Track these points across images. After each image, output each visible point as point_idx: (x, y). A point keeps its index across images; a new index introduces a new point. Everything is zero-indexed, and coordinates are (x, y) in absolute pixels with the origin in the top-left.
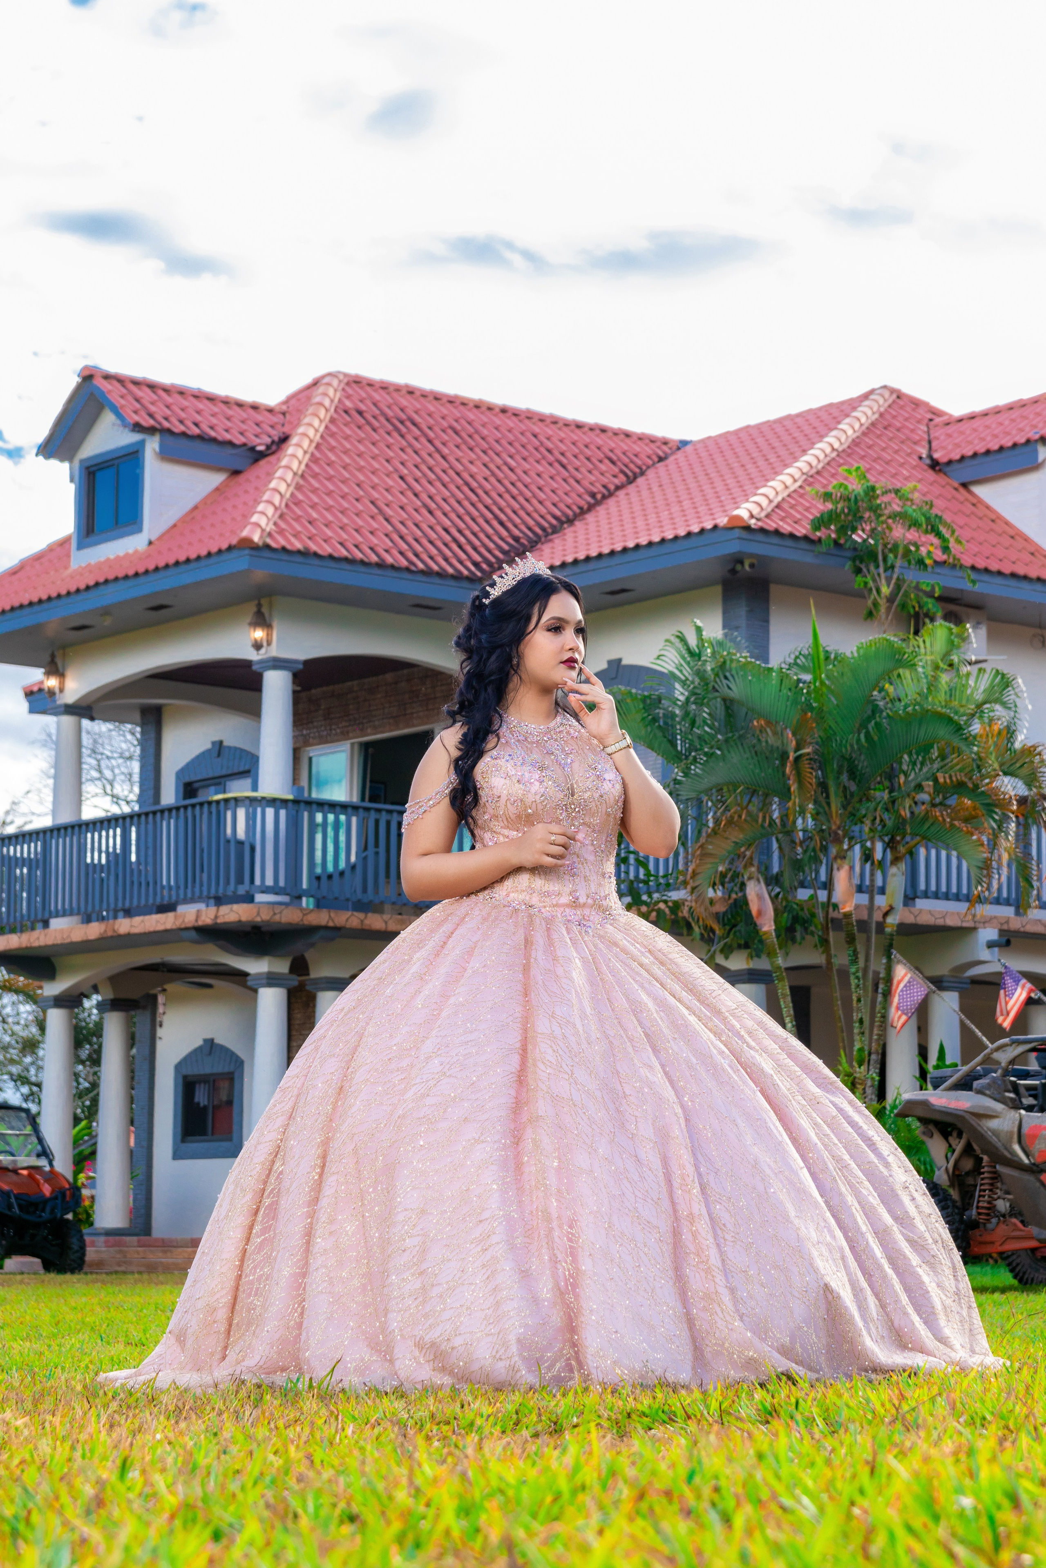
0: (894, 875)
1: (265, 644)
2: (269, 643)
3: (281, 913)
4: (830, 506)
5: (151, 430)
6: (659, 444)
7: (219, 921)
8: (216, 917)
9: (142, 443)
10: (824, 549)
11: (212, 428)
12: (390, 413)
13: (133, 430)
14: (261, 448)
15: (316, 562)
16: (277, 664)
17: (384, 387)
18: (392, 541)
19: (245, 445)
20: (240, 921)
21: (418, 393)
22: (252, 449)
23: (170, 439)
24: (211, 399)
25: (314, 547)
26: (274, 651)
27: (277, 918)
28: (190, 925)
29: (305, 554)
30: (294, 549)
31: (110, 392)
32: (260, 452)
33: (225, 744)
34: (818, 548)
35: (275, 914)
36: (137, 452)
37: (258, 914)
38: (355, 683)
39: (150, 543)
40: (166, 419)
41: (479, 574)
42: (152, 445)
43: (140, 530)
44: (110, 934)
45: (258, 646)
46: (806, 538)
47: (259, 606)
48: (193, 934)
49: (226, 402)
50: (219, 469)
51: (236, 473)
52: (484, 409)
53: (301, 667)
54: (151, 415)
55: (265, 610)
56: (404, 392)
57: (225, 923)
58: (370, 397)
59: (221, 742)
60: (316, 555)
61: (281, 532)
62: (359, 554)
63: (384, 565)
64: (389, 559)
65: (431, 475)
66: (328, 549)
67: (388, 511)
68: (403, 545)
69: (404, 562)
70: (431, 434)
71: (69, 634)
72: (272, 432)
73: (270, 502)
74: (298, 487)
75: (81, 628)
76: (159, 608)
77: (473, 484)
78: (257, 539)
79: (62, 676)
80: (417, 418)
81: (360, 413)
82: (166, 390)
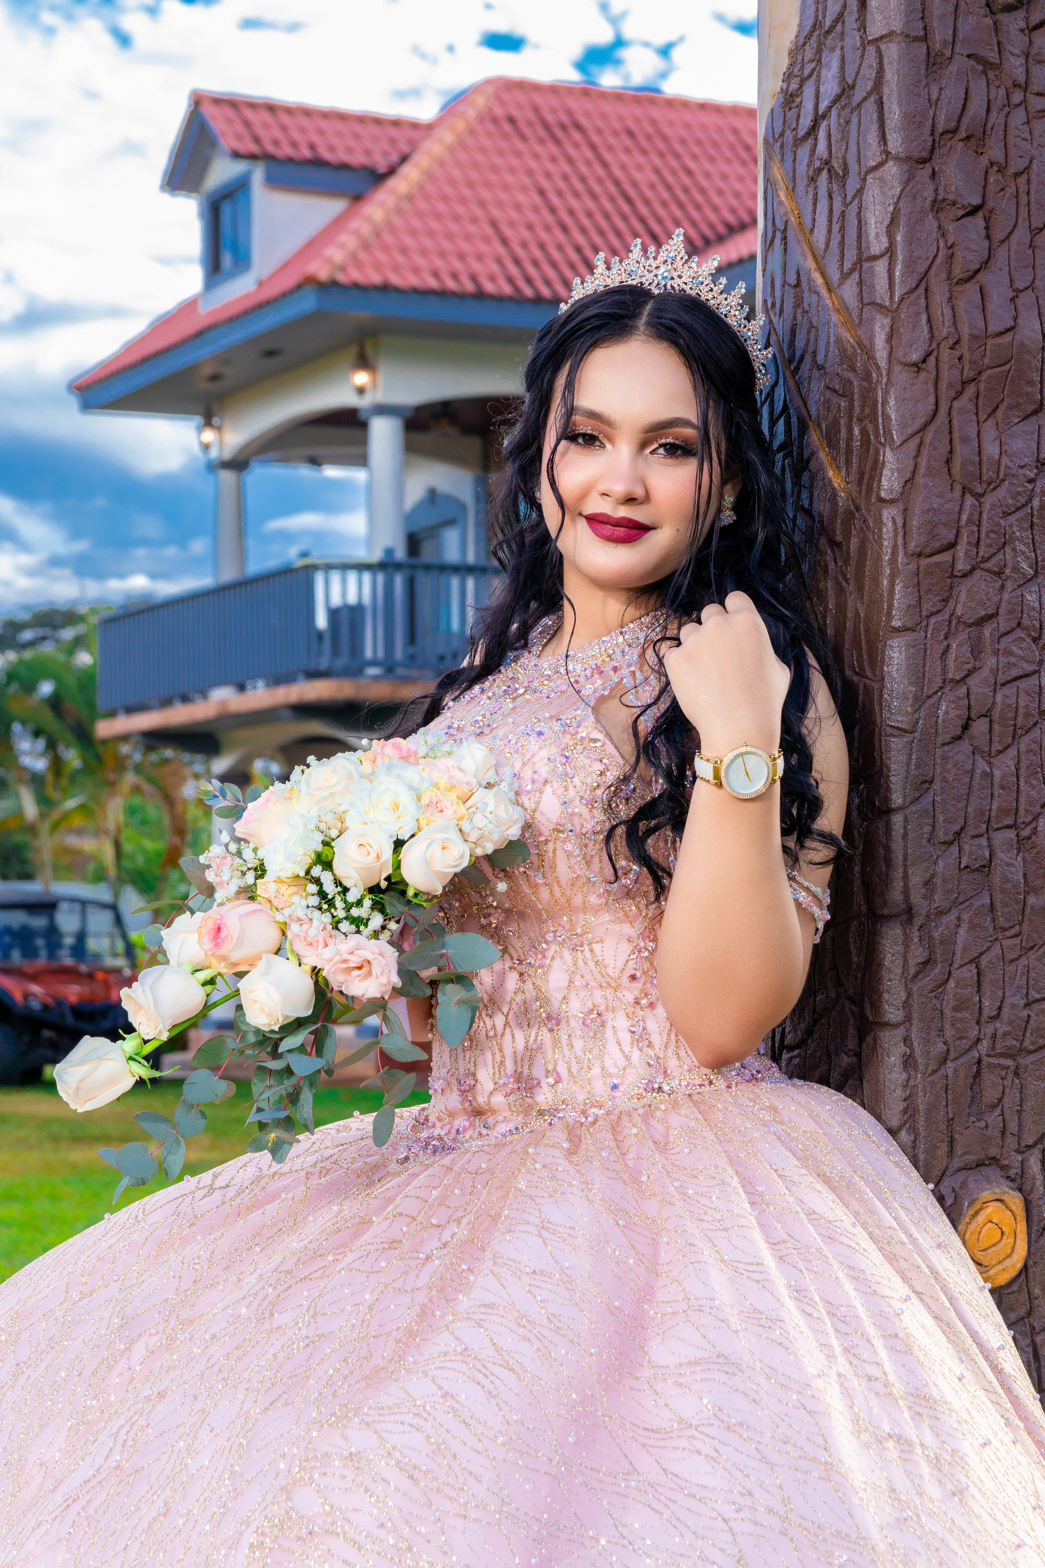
1: (369, 389)
2: (374, 388)
3: (379, 688)
8: (301, 695)
9: (249, 172)
11: (330, 150)
12: (549, 118)
14: (381, 169)
15: (398, 296)
16: (382, 410)
18: (502, 267)
19: (364, 166)
23: (275, 166)
25: (395, 279)
26: (380, 396)
28: (282, 703)
29: (385, 288)
30: (369, 283)
31: (214, 118)
32: (380, 173)
33: (438, 491)
36: (245, 183)
39: (259, 282)
40: (275, 143)
42: (258, 175)
43: (249, 269)
44: (223, 713)
45: (361, 391)
47: (361, 347)
48: (287, 713)
51: (358, 198)
53: (411, 412)
54: (257, 140)
55: (368, 350)
57: (307, 702)
58: (531, 102)
59: (433, 490)
60: (395, 288)
61: (358, 264)
62: (451, 284)
63: (480, 295)
64: (489, 287)
65: (579, 186)
66: (413, 280)
67: (508, 232)
68: (514, 270)
69: (507, 289)
70: (596, 139)
71: (205, 386)
72: (405, 148)
73: (356, 233)
74: (399, 211)
75: (215, 378)
76: (271, 353)
77: (632, 193)
78: (323, 274)
79: (219, 429)
80: (584, 121)
81: (512, 120)
82: (289, 110)
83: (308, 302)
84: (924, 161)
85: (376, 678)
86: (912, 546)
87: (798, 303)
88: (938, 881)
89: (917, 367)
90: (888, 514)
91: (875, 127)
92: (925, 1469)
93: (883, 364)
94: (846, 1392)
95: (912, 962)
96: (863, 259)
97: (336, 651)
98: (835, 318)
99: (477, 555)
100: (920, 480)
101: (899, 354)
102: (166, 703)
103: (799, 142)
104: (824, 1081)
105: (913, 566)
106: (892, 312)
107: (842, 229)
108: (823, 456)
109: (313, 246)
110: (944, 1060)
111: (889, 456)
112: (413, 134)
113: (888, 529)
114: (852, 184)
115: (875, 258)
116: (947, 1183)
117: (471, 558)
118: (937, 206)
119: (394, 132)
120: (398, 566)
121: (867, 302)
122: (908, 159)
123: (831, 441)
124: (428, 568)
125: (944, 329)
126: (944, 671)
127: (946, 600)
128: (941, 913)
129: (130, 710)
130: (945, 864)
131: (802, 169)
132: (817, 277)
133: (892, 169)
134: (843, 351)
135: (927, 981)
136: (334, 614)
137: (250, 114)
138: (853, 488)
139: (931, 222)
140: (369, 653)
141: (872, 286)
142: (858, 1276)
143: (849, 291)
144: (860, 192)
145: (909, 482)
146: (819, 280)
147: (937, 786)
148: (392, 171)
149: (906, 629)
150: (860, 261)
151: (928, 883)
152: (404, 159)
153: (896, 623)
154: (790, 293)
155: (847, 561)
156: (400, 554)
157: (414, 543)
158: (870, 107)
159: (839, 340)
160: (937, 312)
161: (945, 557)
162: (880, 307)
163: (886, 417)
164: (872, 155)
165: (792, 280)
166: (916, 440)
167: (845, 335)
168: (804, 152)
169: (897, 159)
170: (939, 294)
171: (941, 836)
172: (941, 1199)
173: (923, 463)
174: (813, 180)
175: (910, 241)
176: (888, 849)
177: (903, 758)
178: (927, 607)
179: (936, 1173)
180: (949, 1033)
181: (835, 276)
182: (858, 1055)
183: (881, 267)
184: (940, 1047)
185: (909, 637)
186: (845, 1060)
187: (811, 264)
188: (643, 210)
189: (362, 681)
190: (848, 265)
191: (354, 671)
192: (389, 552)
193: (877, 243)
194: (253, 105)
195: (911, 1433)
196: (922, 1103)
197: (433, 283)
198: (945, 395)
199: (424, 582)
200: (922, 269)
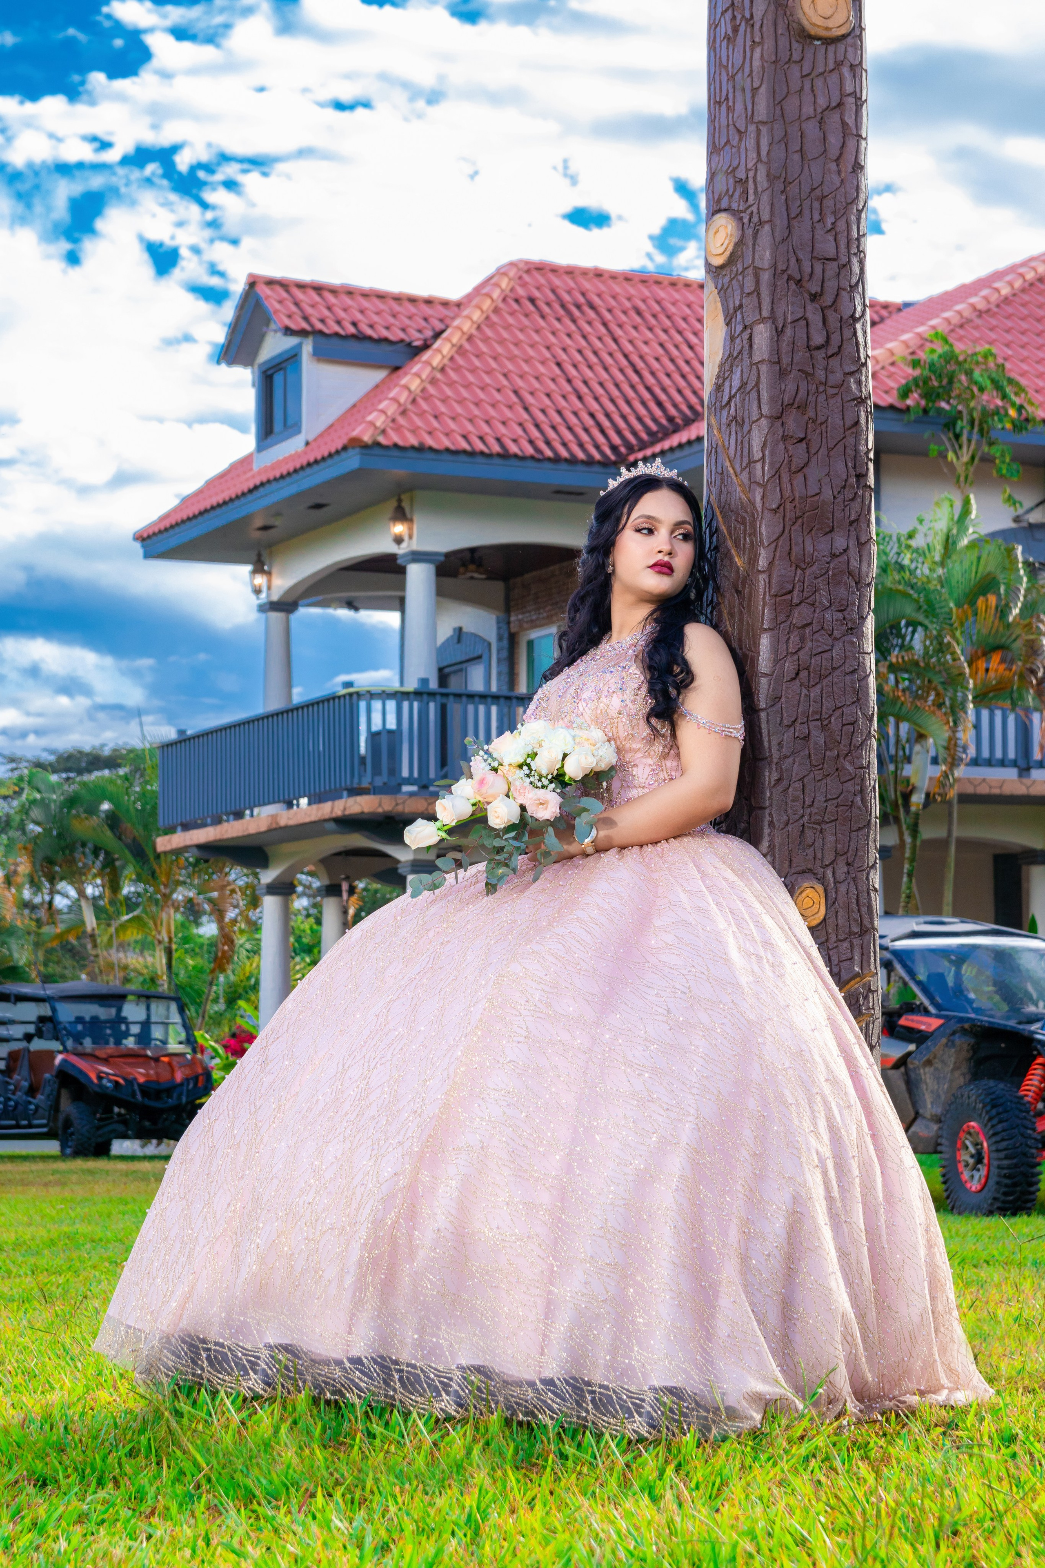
0: (918, 753)
1: (406, 538)
2: (411, 537)
3: (404, 803)
4: (917, 372)
5: (303, 333)
6: (877, 308)
7: (347, 813)
8: (345, 809)
9: (300, 346)
10: (912, 417)
11: (371, 326)
12: (567, 297)
13: (286, 334)
14: (417, 343)
15: (432, 456)
16: (418, 557)
17: (570, 271)
18: (525, 430)
19: (402, 341)
20: (362, 813)
21: (606, 276)
22: (409, 345)
23: (322, 340)
24: (381, 296)
25: (430, 442)
26: (415, 545)
27: (400, 808)
28: (327, 817)
29: (421, 449)
30: (407, 444)
31: (267, 297)
32: (416, 347)
33: (465, 630)
34: (906, 417)
35: (397, 804)
36: (295, 355)
37: (380, 805)
38: (557, 567)
39: (307, 444)
40: (322, 321)
41: (613, 458)
42: (308, 347)
43: (299, 432)
44: (274, 826)
45: (399, 540)
46: (892, 407)
47: (400, 501)
48: (332, 826)
49: (398, 298)
50: (379, 367)
51: (396, 369)
52: (680, 286)
53: (442, 558)
54: (306, 318)
55: (406, 505)
56: (591, 275)
57: (350, 815)
58: (550, 282)
59: (460, 629)
60: (431, 449)
61: (398, 429)
62: (480, 446)
63: (505, 455)
64: (513, 449)
65: (593, 359)
66: (447, 443)
67: (530, 399)
68: (535, 433)
69: (530, 451)
70: (608, 316)
71: (258, 535)
72: (439, 326)
73: (395, 400)
74: (433, 381)
75: (265, 528)
76: (318, 506)
77: (640, 365)
78: (367, 438)
79: (269, 574)
80: (597, 301)
81: (532, 300)
82: (334, 291)
83: (352, 461)
84: (778, 418)
85: (411, 794)
86: (773, 592)
87: (722, 482)
88: (784, 743)
89: (775, 511)
90: (762, 578)
91: (756, 402)
92: (767, 966)
93: (760, 509)
94: (735, 937)
95: (773, 780)
96: (751, 462)
97: (377, 771)
98: (738, 489)
99: (499, 686)
100: (776, 562)
101: (767, 505)
102: (217, 821)
103: (722, 408)
104: (735, 834)
105: (773, 601)
106: (764, 486)
107: (742, 449)
108: (733, 552)
109: (356, 410)
110: (787, 824)
111: (762, 552)
112: (444, 312)
113: (761, 584)
114: (746, 428)
115: (756, 462)
116: (788, 878)
117: (494, 688)
118: (784, 438)
119: (427, 310)
120: (432, 694)
121: (753, 482)
122: (771, 417)
123: (737, 545)
124: (458, 696)
125: (787, 494)
126: (787, 649)
127: (788, 617)
128: (786, 757)
129: (186, 827)
130: (788, 736)
131: (724, 420)
132: (730, 469)
133: (764, 421)
134: (742, 504)
135: (780, 789)
136: (374, 737)
137: (299, 294)
138: (746, 566)
139: (781, 446)
140: (405, 773)
141: (755, 475)
142: (743, 901)
143: (745, 476)
144: (749, 431)
145: (771, 563)
146: (732, 471)
147: (783, 700)
148: (426, 346)
149: (770, 629)
150: (749, 463)
151: (780, 744)
152: (437, 335)
153: (765, 626)
154: (719, 477)
155: (744, 599)
156: (433, 685)
157: (443, 677)
158: (754, 394)
159: (740, 499)
160: (784, 486)
161: (788, 597)
162: (758, 484)
163: (761, 533)
164: (755, 415)
165: (720, 471)
166: (775, 544)
167: (743, 496)
168: (725, 413)
169: (766, 417)
170: (785, 478)
171: (785, 722)
172: (786, 886)
173: (778, 554)
174: (729, 425)
175: (772, 454)
176: (760, 728)
177: (766, 687)
178: (780, 619)
179: (783, 874)
180: (790, 811)
181: (739, 470)
182: (748, 823)
183: (759, 466)
184: (785, 818)
185: (772, 632)
186: (743, 825)
187: (728, 464)
188: (651, 380)
189: (400, 798)
190: (744, 465)
191: (392, 788)
192: (424, 681)
193: (757, 455)
194: (301, 286)
195: (762, 953)
196: (777, 842)
197: (464, 445)
198: (788, 524)
199: (454, 708)
200: (777, 466)
